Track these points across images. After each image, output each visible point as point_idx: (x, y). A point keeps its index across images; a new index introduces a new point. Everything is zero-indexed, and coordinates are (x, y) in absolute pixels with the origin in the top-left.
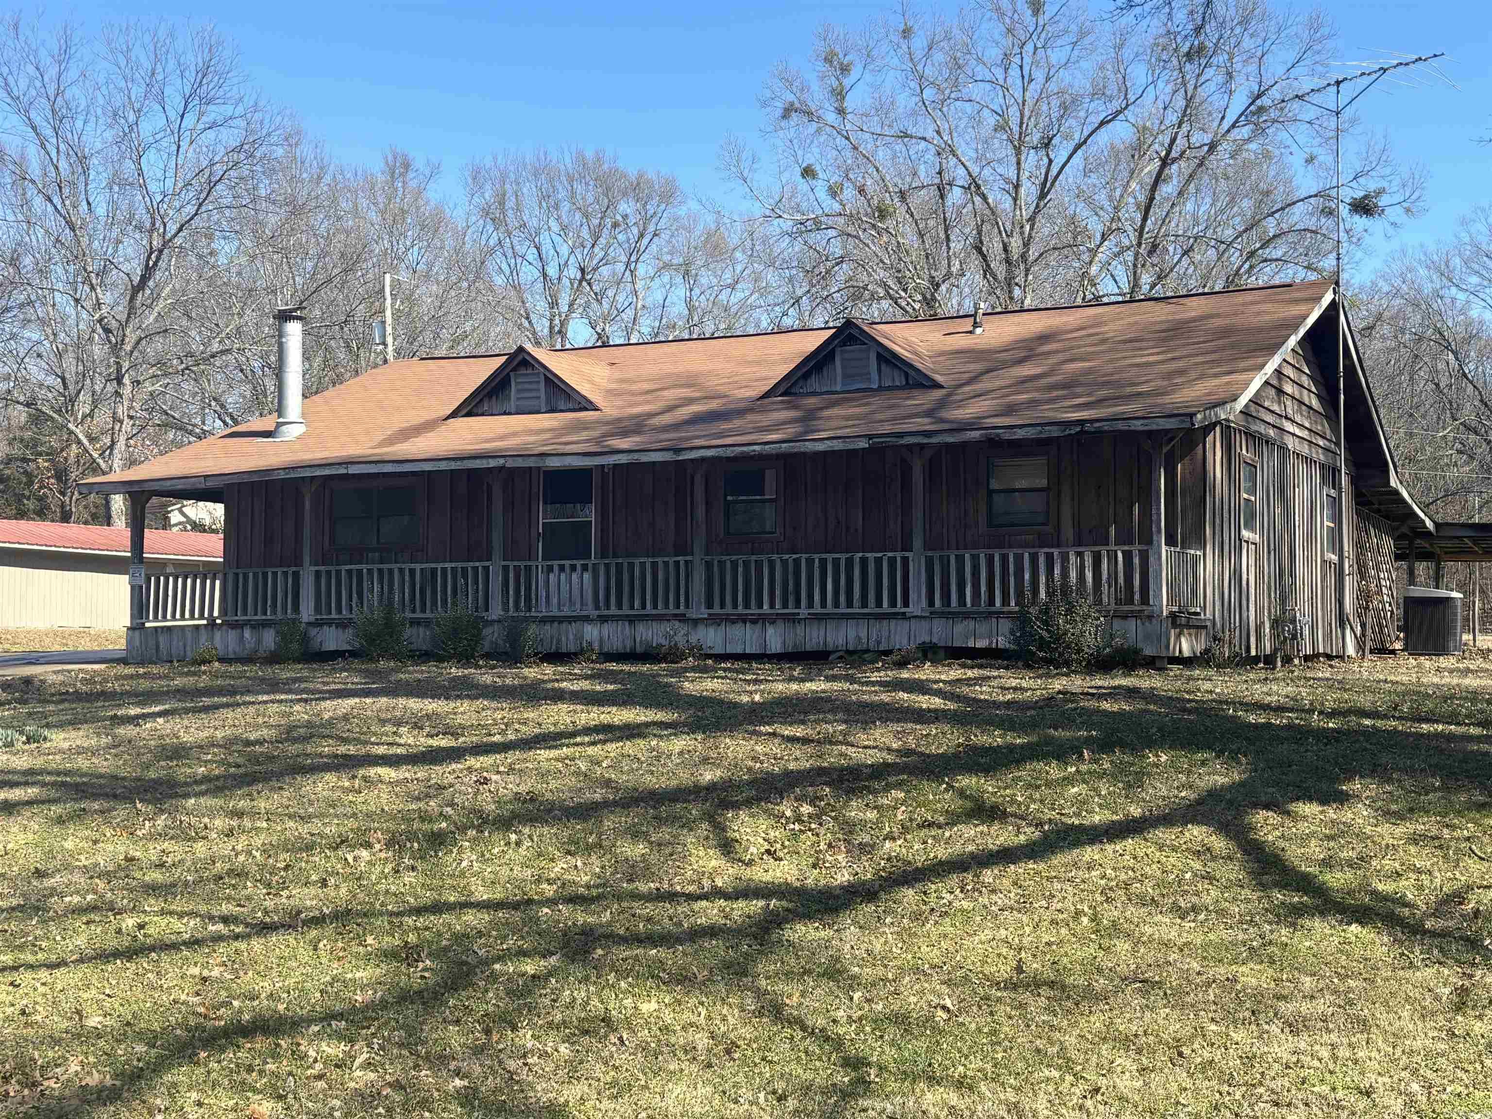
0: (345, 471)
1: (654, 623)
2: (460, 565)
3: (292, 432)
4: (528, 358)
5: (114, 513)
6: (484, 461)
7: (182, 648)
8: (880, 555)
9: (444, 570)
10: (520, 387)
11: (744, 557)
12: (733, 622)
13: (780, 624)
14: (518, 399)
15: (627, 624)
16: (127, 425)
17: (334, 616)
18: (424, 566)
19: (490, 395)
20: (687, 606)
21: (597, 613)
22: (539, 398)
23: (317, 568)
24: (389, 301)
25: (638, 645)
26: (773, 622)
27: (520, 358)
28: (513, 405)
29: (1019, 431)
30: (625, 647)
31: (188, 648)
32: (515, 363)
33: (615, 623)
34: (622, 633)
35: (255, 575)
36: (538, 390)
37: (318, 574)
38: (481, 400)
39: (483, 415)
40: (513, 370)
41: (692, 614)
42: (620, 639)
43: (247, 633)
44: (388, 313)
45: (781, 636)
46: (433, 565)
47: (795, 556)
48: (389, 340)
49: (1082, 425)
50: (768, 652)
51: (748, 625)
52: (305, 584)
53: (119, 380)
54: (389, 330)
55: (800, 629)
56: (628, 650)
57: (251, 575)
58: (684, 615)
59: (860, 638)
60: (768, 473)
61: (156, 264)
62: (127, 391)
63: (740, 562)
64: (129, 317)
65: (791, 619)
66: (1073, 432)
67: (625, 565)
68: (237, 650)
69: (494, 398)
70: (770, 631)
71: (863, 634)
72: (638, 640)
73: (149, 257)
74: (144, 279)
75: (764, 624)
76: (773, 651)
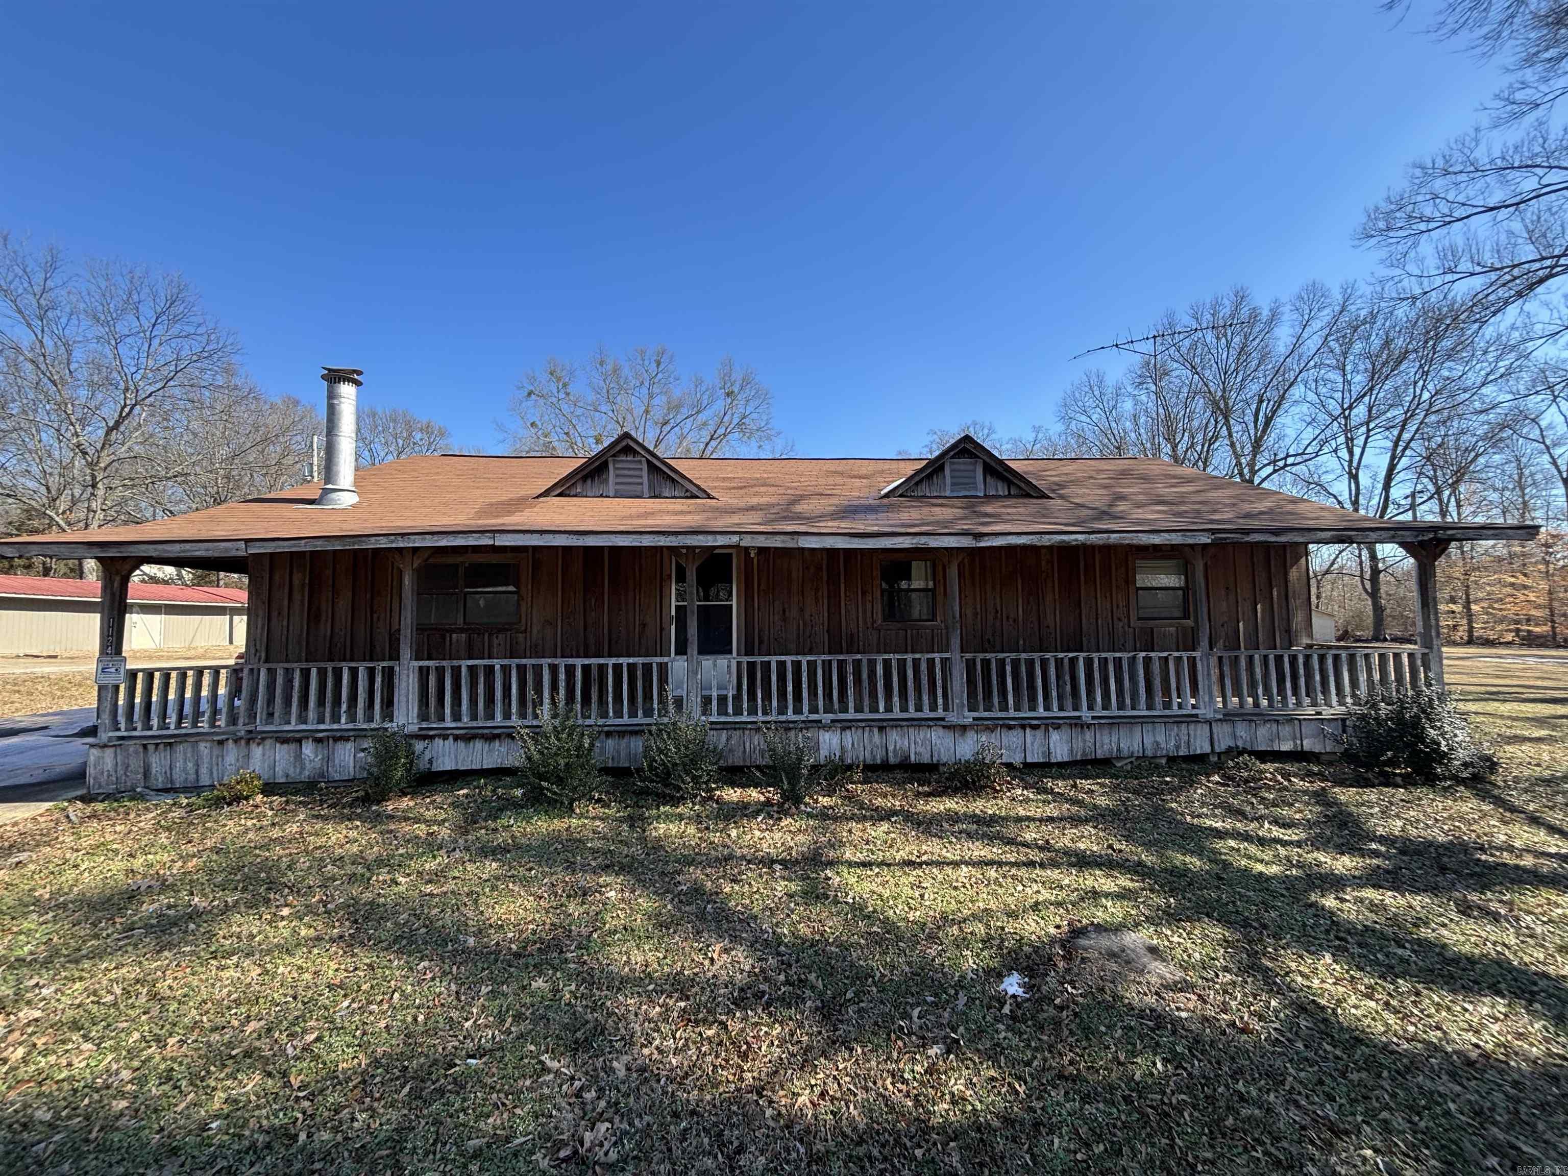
0: (491, 542)
1: (911, 730)
2: (640, 660)
3: (347, 500)
4: (632, 444)
5: (86, 570)
6: (710, 537)
7: (192, 771)
8: (1165, 654)
9: (617, 668)
10: (618, 472)
11: (1013, 656)
12: (1010, 728)
13: (1066, 731)
14: (617, 484)
15: (876, 730)
16: (100, 515)
17: (449, 723)
18: (587, 661)
19: (584, 479)
20: (946, 709)
21: (831, 716)
22: (641, 484)
23: (421, 663)
24: (315, 453)
25: (891, 755)
26: (1057, 727)
27: (624, 443)
28: (611, 489)
29: (1371, 534)
30: (874, 758)
31: (204, 770)
32: (618, 448)
33: (860, 731)
34: (871, 741)
35: (322, 673)
36: (641, 477)
37: (423, 673)
38: (575, 483)
39: (575, 496)
40: (614, 456)
41: (952, 718)
42: (869, 748)
43: (308, 749)
44: (315, 459)
45: (1067, 742)
46: (602, 661)
47: (1071, 655)
48: (315, 474)
49: (1435, 532)
50: (1053, 760)
51: (1028, 730)
52: (404, 685)
53: (94, 486)
54: (315, 468)
55: (1089, 735)
56: (879, 762)
57: (314, 672)
58: (943, 719)
59: (1158, 744)
60: (914, 564)
61: (128, 414)
62: (100, 492)
63: (1008, 660)
64: (104, 445)
65: (1078, 724)
66: (1426, 538)
67: (865, 663)
68: (291, 771)
69: (589, 482)
70: (1055, 736)
71: (1161, 738)
72: (891, 748)
73: (123, 409)
74: (117, 424)
75: (1047, 730)
76: (1060, 759)
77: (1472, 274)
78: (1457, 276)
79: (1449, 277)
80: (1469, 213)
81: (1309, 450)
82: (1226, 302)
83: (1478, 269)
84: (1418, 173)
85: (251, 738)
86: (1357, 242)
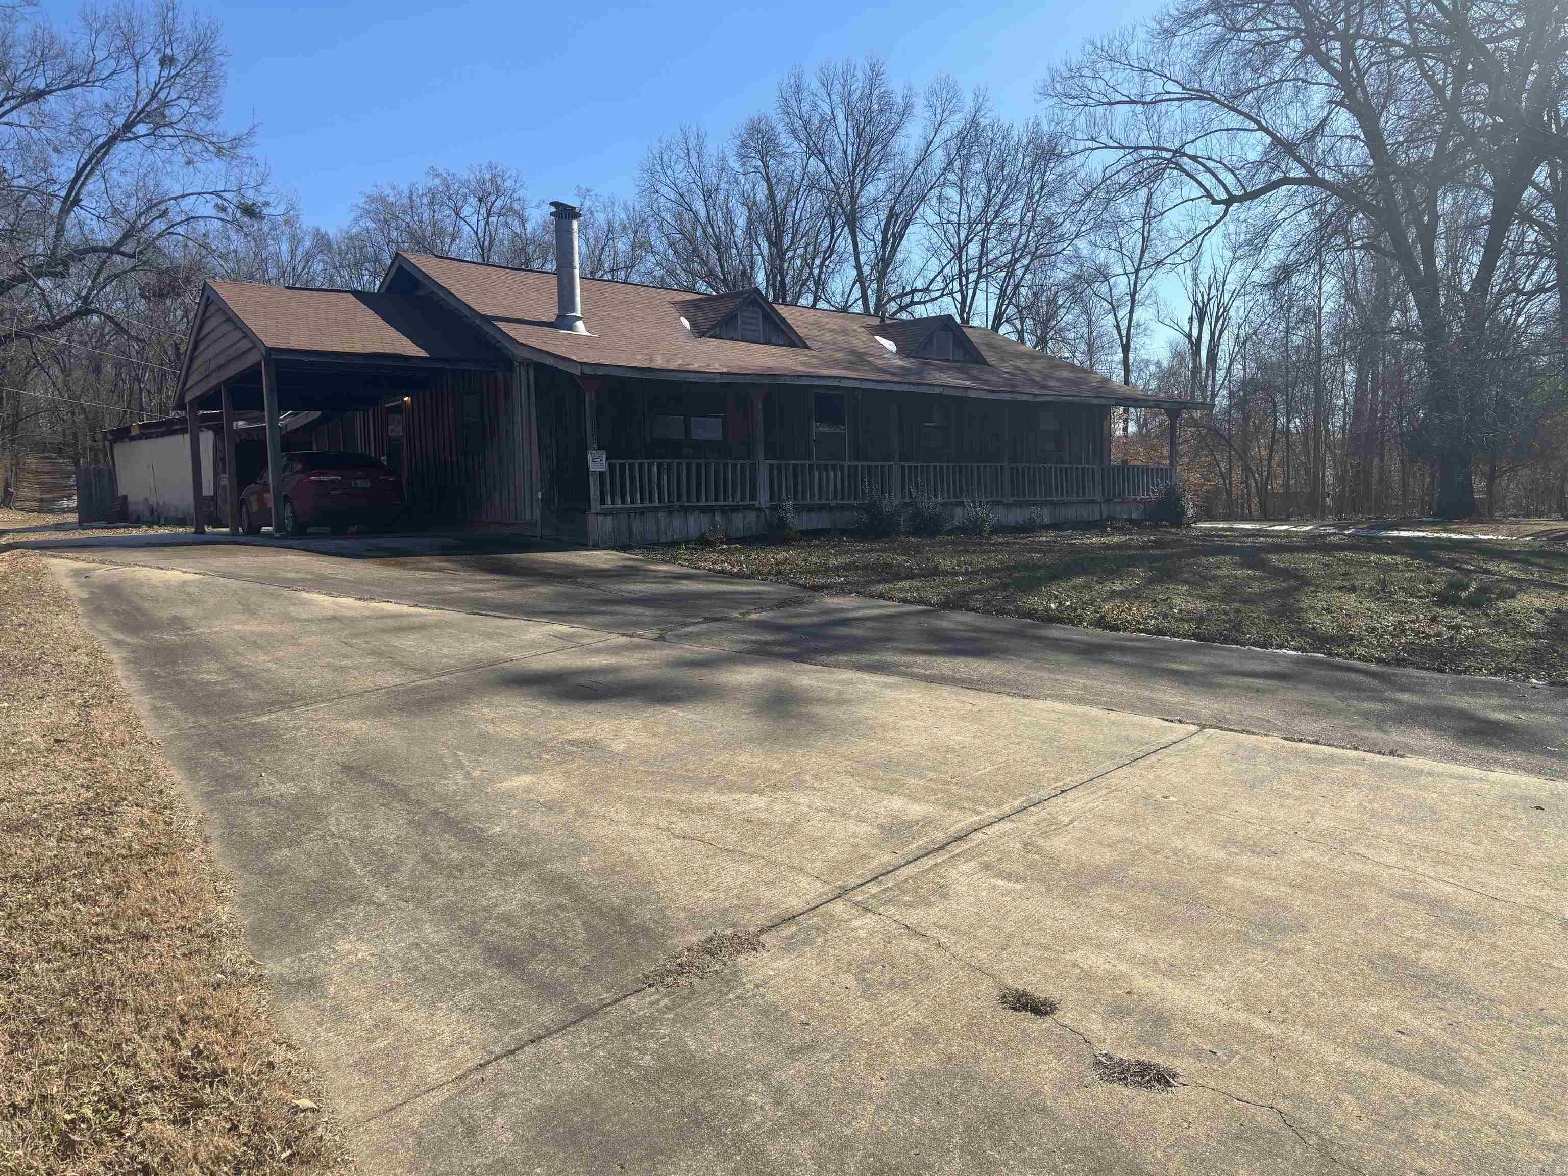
10: (744, 320)
14: (743, 329)
22: (758, 331)
28: (739, 333)
36: (757, 325)
43: (719, 517)
69: (724, 325)
77: (1107, 147)
78: (1096, 145)
79: (1090, 144)
80: (1118, 99)
81: (934, 286)
82: (860, 75)
83: (1111, 143)
84: (1089, 48)
85: (687, 510)
86: (1038, 97)
